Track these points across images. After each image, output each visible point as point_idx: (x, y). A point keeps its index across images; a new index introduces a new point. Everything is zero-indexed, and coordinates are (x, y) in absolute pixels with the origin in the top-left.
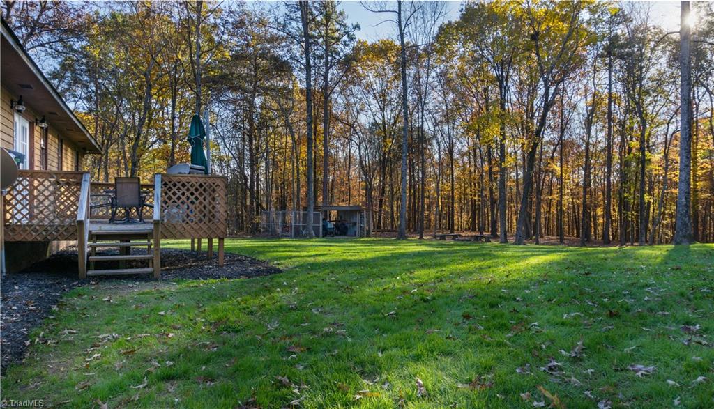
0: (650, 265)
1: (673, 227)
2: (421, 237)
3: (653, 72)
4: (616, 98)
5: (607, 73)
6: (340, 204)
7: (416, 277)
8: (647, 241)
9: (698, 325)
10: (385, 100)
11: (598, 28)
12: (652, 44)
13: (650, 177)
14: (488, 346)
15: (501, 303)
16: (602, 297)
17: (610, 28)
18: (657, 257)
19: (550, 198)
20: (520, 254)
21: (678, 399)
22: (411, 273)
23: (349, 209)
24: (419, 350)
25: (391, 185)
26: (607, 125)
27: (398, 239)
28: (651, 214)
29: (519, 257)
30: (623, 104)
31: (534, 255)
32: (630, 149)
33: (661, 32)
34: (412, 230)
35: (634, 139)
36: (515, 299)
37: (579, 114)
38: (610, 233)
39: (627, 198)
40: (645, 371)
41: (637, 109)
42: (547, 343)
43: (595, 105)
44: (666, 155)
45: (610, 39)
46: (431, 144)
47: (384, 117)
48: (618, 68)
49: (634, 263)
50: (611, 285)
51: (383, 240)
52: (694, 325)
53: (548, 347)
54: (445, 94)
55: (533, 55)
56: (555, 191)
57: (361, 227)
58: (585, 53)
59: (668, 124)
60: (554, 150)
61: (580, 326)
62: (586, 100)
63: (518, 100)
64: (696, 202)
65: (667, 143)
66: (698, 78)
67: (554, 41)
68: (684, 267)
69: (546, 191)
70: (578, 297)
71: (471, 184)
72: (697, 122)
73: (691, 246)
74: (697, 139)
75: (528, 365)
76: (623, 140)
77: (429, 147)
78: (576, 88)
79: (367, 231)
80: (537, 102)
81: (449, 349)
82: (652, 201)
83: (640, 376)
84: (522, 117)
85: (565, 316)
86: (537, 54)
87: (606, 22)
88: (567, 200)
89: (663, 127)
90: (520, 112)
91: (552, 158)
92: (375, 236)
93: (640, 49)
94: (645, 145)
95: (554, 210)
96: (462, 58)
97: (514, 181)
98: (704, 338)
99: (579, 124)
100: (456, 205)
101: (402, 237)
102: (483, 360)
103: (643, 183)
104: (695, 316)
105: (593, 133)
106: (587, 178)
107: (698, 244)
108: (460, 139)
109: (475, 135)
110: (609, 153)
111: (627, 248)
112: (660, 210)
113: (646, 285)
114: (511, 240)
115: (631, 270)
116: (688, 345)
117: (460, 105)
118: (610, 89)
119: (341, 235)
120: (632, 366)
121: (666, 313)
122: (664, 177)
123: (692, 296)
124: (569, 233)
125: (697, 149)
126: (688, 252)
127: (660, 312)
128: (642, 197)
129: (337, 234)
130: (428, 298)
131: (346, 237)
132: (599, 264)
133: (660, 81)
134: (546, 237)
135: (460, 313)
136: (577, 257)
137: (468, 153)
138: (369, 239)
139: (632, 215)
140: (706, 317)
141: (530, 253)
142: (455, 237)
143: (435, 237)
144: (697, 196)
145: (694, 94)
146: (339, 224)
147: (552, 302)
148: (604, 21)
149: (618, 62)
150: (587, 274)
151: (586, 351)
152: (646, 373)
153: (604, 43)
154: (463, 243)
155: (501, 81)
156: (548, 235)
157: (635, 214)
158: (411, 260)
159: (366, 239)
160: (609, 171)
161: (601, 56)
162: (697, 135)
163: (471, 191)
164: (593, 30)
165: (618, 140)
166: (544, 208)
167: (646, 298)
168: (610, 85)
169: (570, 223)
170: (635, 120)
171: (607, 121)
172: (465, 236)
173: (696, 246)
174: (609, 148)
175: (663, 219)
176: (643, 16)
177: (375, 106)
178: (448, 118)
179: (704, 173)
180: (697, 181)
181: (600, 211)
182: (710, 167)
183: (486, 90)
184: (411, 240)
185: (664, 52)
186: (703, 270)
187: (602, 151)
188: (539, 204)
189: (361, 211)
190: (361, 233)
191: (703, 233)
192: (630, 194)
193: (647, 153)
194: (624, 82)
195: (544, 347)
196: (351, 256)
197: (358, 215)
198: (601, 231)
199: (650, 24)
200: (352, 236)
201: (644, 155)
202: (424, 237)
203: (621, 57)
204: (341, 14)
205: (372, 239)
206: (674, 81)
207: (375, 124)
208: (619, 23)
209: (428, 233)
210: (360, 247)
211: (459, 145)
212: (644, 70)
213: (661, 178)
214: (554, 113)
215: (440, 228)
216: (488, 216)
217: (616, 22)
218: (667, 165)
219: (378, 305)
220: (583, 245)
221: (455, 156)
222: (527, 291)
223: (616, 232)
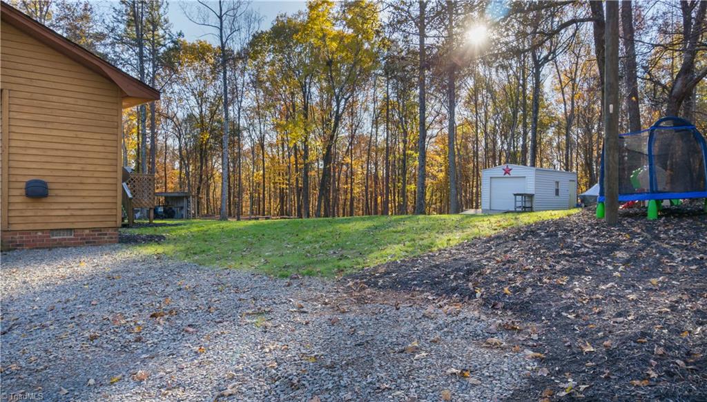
2: (239, 220)
19: (346, 187)
23: (177, 195)
27: (220, 220)
57: (188, 211)
69: (342, 180)
71: (279, 174)
77: (241, 138)
79: (193, 213)
97: (315, 173)
101: (223, 219)
109: (283, 131)
119: (169, 217)
129: (165, 218)
137: (277, 147)
143: (250, 219)
146: (167, 208)
159: (192, 221)
163: (279, 180)
166: (341, 196)
178: (260, 114)
183: (292, 94)
189: (187, 197)
190: (187, 215)
197: (185, 200)
204: (166, 21)
207: (193, 117)
211: (269, 139)
216: (295, 203)
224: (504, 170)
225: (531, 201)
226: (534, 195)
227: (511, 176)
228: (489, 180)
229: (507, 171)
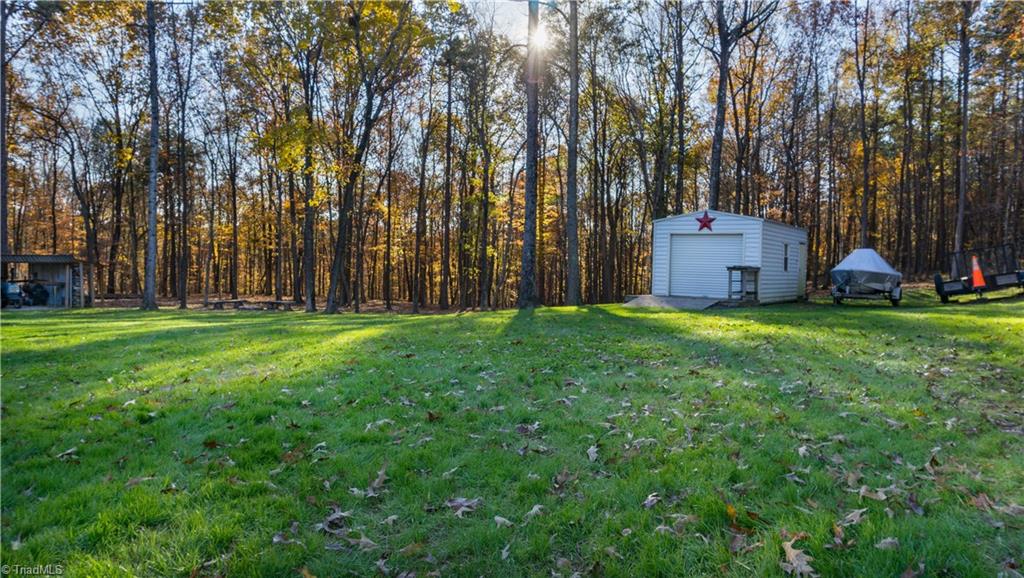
0: (488, 339)
1: (517, 286)
2: (183, 306)
3: (498, 93)
4: (457, 121)
5: (447, 86)
6: (38, 252)
7: (144, 375)
8: (489, 305)
9: (537, 423)
10: (118, 85)
11: (437, 25)
12: (498, 58)
13: (494, 225)
14: (235, 497)
15: (275, 413)
16: (423, 390)
17: (450, 28)
18: (497, 326)
19: (375, 249)
20: (325, 328)
21: (507, 548)
22: (137, 369)
23: (50, 260)
24: (99, 525)
25: (132, 223)
26: (445, 155)
27: (144, 309)
28: (495, 272)
29: (322, 334)
30: (465, 130)
31: (344, 330)
32: (472, 188)
33: (507, 45)
34: (170, 295)
35: (476, 176)
36: (299, 404)
37: (413, 137)
38: (449, 296)
39: (468, 250)
40: (468, 507)
41: (480, 138)
42: (334, 479)
43: (432, 128)
44: (511, 199)
45: (449, 43)
46: (201, 163)
47: (117, 113)
48: (459, 81)
49: (470, 337)
50: (438, 371)
51: (115, 312)
52: (533, 422)
53: (334, 486)
54: (225, 87)
55: (353, 48)
56: (382, 239)
57: (74, 291)
58: (419, 57)
59: (514, 160)
60: (381, 184)
61: (387, 441)
62: (422, 120)
63: (333, 110)
64: (542, 257)
65: (513, 183)
66: (545, 107)
67: (382, 34)
68: (526, 339)
69: (370, 239)
70: (391, 393)
71: (264, 226)
72: (544, 160)
73: (537, 310)
74: (544, 181)
75: (295, 524)
76: (464, 176)
77: (198, 166)
78: (409, 101)
79: (85, 297)
80: (359, 114)
81: (163, 512)
82: (496, 254)
83: (460, 517)
84: (337, 134)
85: (369, 426)
86: (358, 48)
87: (446, 20)
88: (396, 252)
89: (508, 164)
90: (335, 127)
91: (378, 194)
92: (100, 305)
93: (484, 62)
94: (489, 185)
95: (380, 265)
96: (250, 37)
97: (326, 224)
98: (544, 440)
99: (412, 151)
100: (242, 256)
101: (149, 306)
102: (218, 529)
103: (486, 231)
104: (535, 409)
105: (429, 164)
106: (421, 223)
107: (544, 308)
108: (248, 158)
109: (270, 155)
110: (448, 192)
111: (467, 314)
112: (505, 266)
113: (481, 368)
114: (321, 306)
115: (464, 347)
116: (525, 455)
117: (247, 108)
118: (449, 109)
119: (35, 304)
120: (451, 501)
121: (501, 408)
122: (510, 225)
123: (532, 381)
124: (400, 297)
125: (544, 193)
126: (532, 319)
127: (494, 408)
128: (484, 250)
129: (27, 304)
130: (152, 414)
131: (45, 308)
132: (426, 341)
133: (506, 104)
134: (370, 302)
135: (200, 437)
136: (401, 331)
137: (260, 181)
138: (88, 311)
139: (474, 272)
140: (548, 410)
141: (340, 327)
142: (238, 305)
143: (206, 305)
144: (542, 249)
145: (541, 127)
146: (32, 285)
147: (354, 405)
148: (444, 17)
149: (460, 74)
150: (408, 356)
151: (390, 484)
152: (469, 510)
153: (443, 47)
154: (249, 313)
155: (307, 78)
156: (372, 299)
157: (477, 271)
158: (148, 346)
159: (84, 311)
160: (448, 214)
161: (439, 63)
162: (544, 176)
163: (264, 236)
164: (430, 27)
165: (458, 175)
166: (367, 263)
167: (479, 388)
168: (449, 103)
169: (402, 284)
170: (477, 152)
171: (445, 150)
172: (255, 303)
173: (541, 311)
174: (447, 185)
175: (508, 277)
176: (488, 21)
177: (101, 93)
178: (229, 124)
179: (551, 223)
180: (543, 232)
181: (437, 267)
182: (556, 215)
183: (285, 88)
184: (165, 311)
185: (511, 69)
186: (545, 343)
187: (440, 189)
188: (360, 256)
189: (73, 265)
190: (74, 300)
191: (549, 294)
192: (472, 245)
193: (490, 194)
194: (466, 101)
195: (327, 484)
196: (38, 342)
197: (68, 271)
198: (438, 293)
199: (496, 32)
200: (58, 306)
201: (486, 195)
202: (189, 306)
203: (463, 68)
205: (96, 310)
206: (521, 109)
207: (104, 122)
208: (461, 24)
209: (196, 300)
210: (66, 324)
211: (245, 168)
212: (489, 89)
213: (506, 226)
214: (380, 131)
215: (217, 290)
216: (290, 273)
217: (457, 21)
218: (512, 211)
219: (47, 437)
220: (416, 312)
221: (241, 183)
222: (319, 390)
223: (456, 293)
224: (698, 220)
225: (756, 281)
226: (759, 269)
227: (714, 232)
228: (668, 240)
229: (706, 223)
